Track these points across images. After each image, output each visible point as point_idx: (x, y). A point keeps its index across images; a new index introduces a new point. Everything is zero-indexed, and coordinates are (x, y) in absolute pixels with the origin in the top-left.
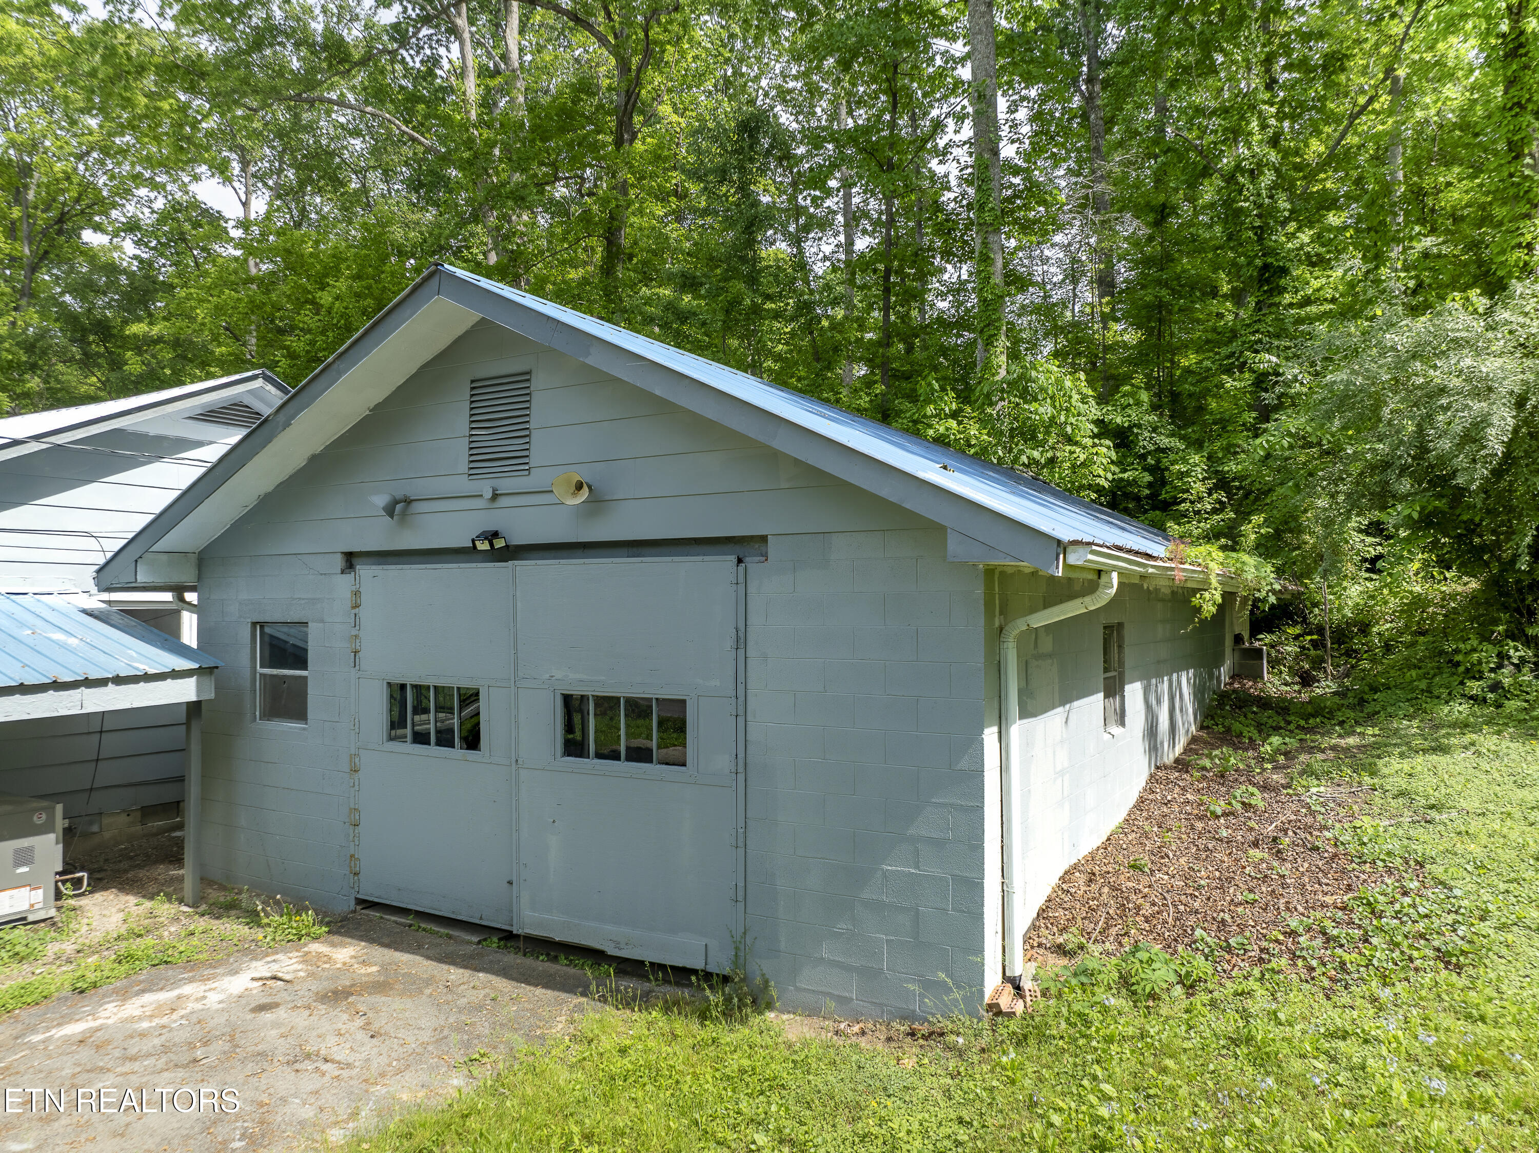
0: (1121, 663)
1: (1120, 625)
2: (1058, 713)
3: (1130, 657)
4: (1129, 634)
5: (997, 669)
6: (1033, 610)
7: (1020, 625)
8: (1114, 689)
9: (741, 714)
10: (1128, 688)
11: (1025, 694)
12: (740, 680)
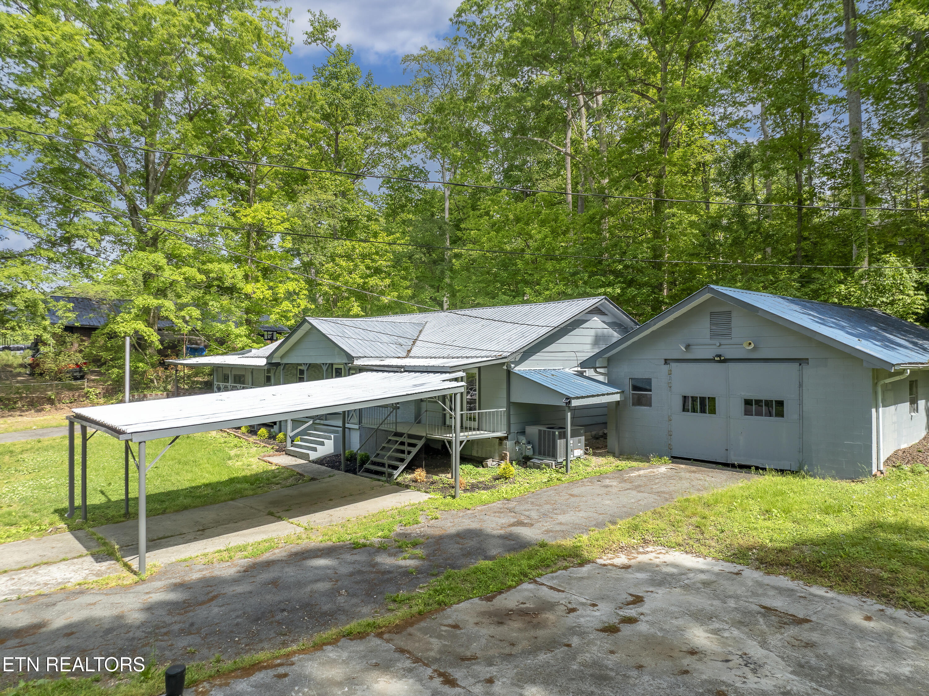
0: (917, 393)
1: (916, 381)
2: (893, 408)
3: (920, 391)
4: (920, 384)
5: (876, 393)
6: (886, 378)
7: (882, 382)
8: (913, 401)
9: (801, 404)
10: (919, 402)
11: (883, 401)
12: (801, 395)
